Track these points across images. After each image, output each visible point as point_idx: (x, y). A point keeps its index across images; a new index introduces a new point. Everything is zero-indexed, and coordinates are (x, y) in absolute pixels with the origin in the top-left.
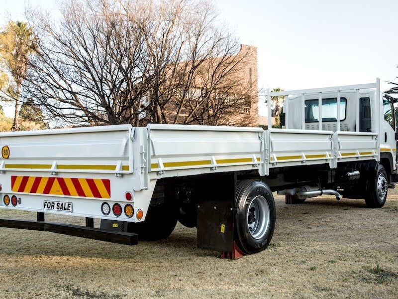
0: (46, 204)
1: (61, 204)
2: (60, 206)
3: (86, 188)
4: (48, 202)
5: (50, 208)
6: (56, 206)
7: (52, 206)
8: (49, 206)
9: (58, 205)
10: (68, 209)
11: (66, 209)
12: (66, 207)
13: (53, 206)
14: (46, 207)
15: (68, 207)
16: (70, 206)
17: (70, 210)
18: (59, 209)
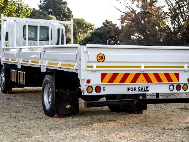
2: (141, 89)
3: (163, 78)
4: (131, 88)
7: (134, 90)
8: (132, 90)
9: (138, 89)
10: (147, 90)
11: (145, 90)
13: (136, 89)
14: (130, 91)
15: (147, 89)
16: (148, 88)
17: (148, 90)
18: (141, 91)
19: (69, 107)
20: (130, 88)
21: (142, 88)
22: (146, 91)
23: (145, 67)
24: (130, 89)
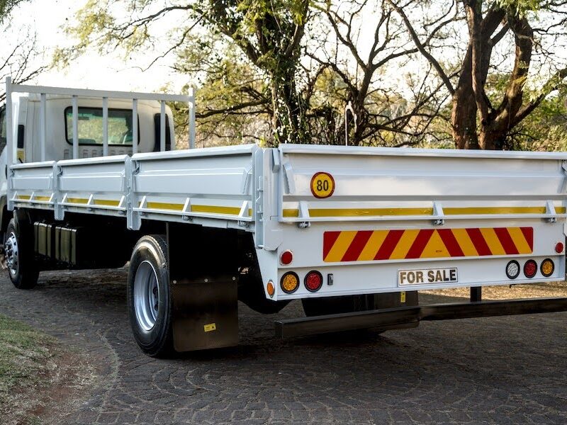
0: (404, 276)
1: (435, 272)
2: (435, 275)
3: (493, 242)
4: (407, 272)
5: (415, 282)
6: (426, 277)
7: (418, 278)
8: (411, 279)
9: (429, 275)
10: (452, 279)
11: (447, 279)
12: (448, 276)
13: (421, 277)
14: (406, 282)
15: (451, 275)
16: (455, 273)
17: (455, 279)
18: (434, 282)
19: (211, 329)
20: (405, 274)
21: (438, 272)
22: (450, 281)
23: (446, 211)
24: (406, 276)
